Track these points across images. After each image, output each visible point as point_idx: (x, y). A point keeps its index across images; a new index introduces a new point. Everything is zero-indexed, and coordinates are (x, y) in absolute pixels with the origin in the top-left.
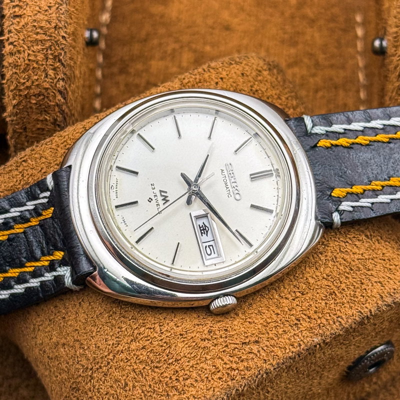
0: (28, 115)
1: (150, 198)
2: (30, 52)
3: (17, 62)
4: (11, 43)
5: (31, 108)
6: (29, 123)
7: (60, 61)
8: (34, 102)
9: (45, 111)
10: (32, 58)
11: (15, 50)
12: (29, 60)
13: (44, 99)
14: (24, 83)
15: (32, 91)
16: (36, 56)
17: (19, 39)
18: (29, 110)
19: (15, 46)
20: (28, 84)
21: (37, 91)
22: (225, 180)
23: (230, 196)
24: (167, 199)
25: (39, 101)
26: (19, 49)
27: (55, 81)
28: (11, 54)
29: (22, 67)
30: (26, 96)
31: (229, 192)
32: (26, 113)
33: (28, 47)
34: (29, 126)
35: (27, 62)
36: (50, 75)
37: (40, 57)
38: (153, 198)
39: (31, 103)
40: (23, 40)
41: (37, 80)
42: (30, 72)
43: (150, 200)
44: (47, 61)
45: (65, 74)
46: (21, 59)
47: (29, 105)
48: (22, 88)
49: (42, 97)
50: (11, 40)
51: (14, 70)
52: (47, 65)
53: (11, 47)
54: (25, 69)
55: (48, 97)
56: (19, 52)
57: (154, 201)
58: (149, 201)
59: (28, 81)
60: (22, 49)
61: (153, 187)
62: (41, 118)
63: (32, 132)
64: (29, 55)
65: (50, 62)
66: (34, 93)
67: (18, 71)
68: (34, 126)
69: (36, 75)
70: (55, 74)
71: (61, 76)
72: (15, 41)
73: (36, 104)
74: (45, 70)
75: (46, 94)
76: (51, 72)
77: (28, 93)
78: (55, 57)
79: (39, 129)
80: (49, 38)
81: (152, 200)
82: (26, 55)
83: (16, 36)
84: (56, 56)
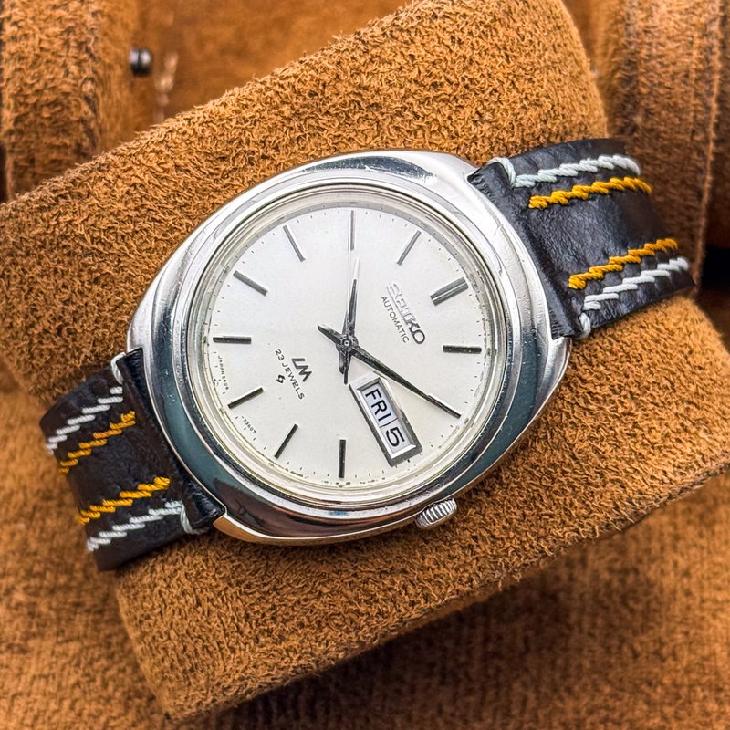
0: (38, 138)
1: (280, 376)
2: (44, 37)
3: (23, 52)
4: (15, 23)
5: (42, 125)
6: (38, 151)
7: (87, 50)
8: (46, 115)
9: (64, 131)
10: (45, 45)
11: (20, 33)
12: (42, 49)
13: (62, 110)
14: (32, 85)
15: (44, 98)
16: (51, 43)
17: (26, 17)
18: (40, 130)
19: (20, 27)
20: (39, 86)
21: (52, 97)
22: (393, 315)
23: (406, 339)
24: (307, 371)
25: (55, 114)
26: (27, 32)
27: (80, 82)
28: (14, 39)
29: (30, 60)
30: (35, 105)
31: (403, 333)
32: (34, 136)
33: (40, 29)
34: (38, 156)
35: (38, 51)
36: (73, 73)
37: (57, 44)
38: (284, 374)
39: (43, 118)
40: (33, 18)
41: (53, 80)
42: (42, 67)
43: (281, 379)
44: (68, 51)
45: (95, 72)
46: (29, 47)
47: (39, 120)
48: (29, 92)
49: (59, 108)
50: (14, 18)
51: (18, 65)
52: (67, 56)
53: (15, 29)
54: (34, 63)
55: (68, 108)
56: (26, 36)
57: (287, 380)
58: (279, 381)
59: (38, 81)
60: (31, 32)
61: (280, 355)
62: (58, 143)
63: (44, 166)
64: (41, 41)
65: (73, 52)
66: (47, 100)
67: (24, 67)
68: (46, 156)
69: (52, 73)
70: (80, 71)
71: (89, 73)
72: (21, 20)
73: (50, 118)
74: (64, 65)
75: (65, 102)
76: (73, 69)
77: (38, 101)
78: (80, 45)
79: (53, 161)
80: (70, 17)
81: (283, 377)
82: (37, 41)
83: (22, 13)
84: (82, 43)
